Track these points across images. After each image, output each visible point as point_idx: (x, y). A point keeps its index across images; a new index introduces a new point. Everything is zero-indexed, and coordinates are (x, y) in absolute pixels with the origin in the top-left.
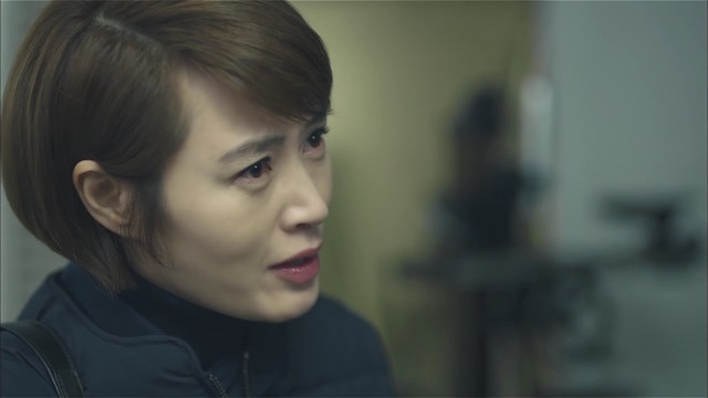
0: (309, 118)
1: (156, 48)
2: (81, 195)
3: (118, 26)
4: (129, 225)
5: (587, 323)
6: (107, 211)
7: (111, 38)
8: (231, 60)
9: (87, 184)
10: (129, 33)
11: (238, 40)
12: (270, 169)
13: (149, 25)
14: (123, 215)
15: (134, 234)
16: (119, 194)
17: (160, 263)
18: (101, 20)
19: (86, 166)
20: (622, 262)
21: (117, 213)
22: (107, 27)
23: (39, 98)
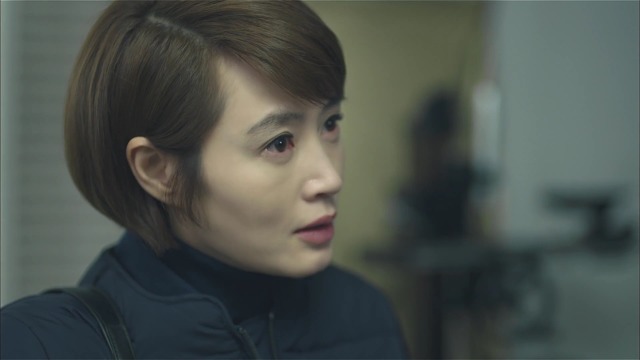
0: (326, 102)
1: (198, 40)
2: (132, 168)
3: (166, 23)
4: (172, 194)
5: (532, 304)
6: (155, 182)
7: (160, 34)
8: (263, 49)
9: (139, 158)
10: (176, 28)
11: (268, 33)
12: (293, 145)
13: (193, 21)
14: (168, 185)
15: (177, 201)
16: (165, 167)
17: (198, 225)
18: (152, 19)
19: (139, 141)
20: (563, 249)
21: (162, 183)
22: (157, 24)
23: (99, 84)
